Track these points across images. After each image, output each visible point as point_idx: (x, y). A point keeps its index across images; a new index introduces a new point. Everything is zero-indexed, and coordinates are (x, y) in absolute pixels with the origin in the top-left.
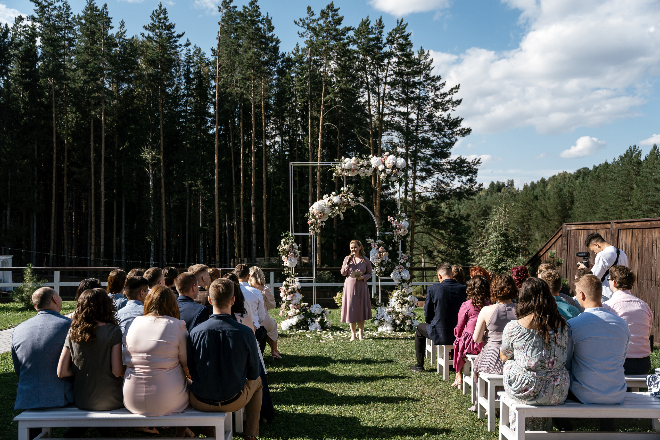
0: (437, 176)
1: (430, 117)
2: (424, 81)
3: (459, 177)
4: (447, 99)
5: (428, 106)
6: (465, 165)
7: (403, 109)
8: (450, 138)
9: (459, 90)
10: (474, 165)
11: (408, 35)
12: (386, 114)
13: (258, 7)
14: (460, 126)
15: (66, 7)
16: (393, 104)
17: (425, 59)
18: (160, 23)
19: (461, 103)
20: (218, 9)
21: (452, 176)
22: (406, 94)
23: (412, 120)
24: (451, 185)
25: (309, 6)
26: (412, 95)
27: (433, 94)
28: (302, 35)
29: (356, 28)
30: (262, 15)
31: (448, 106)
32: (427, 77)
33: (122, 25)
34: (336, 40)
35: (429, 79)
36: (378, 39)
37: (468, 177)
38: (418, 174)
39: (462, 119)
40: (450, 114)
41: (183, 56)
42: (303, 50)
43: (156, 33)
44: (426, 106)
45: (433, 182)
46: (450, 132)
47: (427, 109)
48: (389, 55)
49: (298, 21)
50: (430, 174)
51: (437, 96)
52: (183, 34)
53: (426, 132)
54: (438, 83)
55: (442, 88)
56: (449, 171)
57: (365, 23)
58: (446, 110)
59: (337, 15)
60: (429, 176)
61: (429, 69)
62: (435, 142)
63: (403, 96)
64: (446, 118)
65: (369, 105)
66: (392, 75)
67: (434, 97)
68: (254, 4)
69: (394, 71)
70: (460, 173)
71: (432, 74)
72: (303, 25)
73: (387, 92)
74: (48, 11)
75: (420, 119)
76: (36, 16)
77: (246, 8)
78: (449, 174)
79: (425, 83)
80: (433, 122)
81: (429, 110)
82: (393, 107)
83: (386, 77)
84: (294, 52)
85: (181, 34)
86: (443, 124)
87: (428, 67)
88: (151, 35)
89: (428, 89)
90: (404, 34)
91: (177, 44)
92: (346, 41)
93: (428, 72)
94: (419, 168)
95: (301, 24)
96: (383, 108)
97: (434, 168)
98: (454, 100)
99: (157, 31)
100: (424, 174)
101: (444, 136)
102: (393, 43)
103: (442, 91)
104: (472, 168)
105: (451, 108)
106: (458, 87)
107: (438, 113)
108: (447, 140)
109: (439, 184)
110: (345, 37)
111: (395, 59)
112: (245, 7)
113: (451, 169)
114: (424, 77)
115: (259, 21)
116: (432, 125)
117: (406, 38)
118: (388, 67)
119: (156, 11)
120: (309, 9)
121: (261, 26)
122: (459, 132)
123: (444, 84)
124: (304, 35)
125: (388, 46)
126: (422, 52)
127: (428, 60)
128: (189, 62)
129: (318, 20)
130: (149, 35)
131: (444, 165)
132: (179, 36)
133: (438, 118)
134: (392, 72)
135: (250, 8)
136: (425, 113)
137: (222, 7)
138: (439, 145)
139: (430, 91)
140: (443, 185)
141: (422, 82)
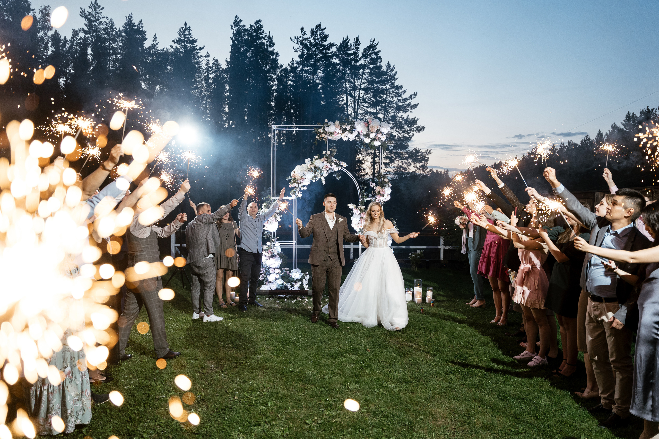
0: (397, 162)
1: (394, 117)
2: (390, 89)
3: (414, 164)
4: (407, 103)
5: (392, 109)
6: (420, 154)
7: (373, 110)
8: (408, 133)
9: (416, 96)
10: (427, 154)
11: (379, 52)
12: (360, 114)
13: (261, 26)
14: (417, 124)
15: (111, 24)
16: (366, 105)
17: (391, 72)
18: (185, 38)
19: (418, 107)
20: (231, 27)
21: (409, 163)
22: (376, 99)
24: (408, 170)
26: (380, 99)
27: (396, 99)
28: (296, 51)
29: (339, 45)
30: (265, 33)
32: (393, 86)
33: (155, 39)
34: (322, 53)
35: (394, 87)
36: (355, 53)
37: (421, 164)
38: (384, 161)
39: (418, 119)
40: (409, 115)
41: (204, 65)
42: (297, 62)
43: (182, 45)
45: (394, 167)
46: (409, 129)
48: (363, 67)
49: (293, 38)
50: (392, 160)
51: (399, 100)
52: (204, 47)
54: (400, 91)
56: (407, 158)
57: (345, 43)
58: (406, 112)
59: (323, 34)
60: (391, 162)
61: (394, 79)
62: (397, 136)
63: (373, 99)
64: (406, 118)
65: (347, 106)
66: (366, 83)
68: (258, 23)
69: (367, 80)
70: (416, 160)
71: (397, 83)
72: (298, 42)
73: (361, 96)
74: (95, 24)
75: (386, 119)
76: (86, 29)
77: (253, 26)
78: (407, 161)
79: (391, 90)
80: (396, 121)
82: (366, 108)
83: (361, 84)
84: (290, 64)
85: (202, 47)
86: (403, 122)
87: (393, 78)
88: (178, 47)
89: (392, 95)
90: (375, 51)
91: (199, 55)
92: (330, 54)
93: (393, 81)
94: (384, 156)
95: (296, 41)
96: (358, 109)
97: (396, 156)
98: (412, 104)
99: (183, 44)
100: (387, 161)
101: (404, 132)
102: (366, 58)
103: (403, 96)
104: (425, 157)
105: (410, 110)
106: (415, 94)
107: (400, 114)
108: (406, 135)
109: (399, 169)
110: (330, 52)
111: (367, 71)
112: (251, 26)
113: (408, 157)
114: (390, 86)
115: (262, 37)
116: (395, 123)
117: (377, 54)
118: (362, 76)
119: (182, 28)
120: (302, 29)
121: (264, 41)
122: (415, 129)
123: (405, 91)
124: (298, 50)
125: (363, 59)
126: (389, 66)
127: (393, 72)
128: (209, 70)
129: (309, 38)
130: (176, 46)
131: (403, 154)
132: (201, 49)
133: (400, 118)
134: (365, 81)
135: (256, 27)
136: (390, 113)
137: (233, 26)
138: (399, 139)
139: (394, 97)
140: (402, 170)
141: (388, 89)
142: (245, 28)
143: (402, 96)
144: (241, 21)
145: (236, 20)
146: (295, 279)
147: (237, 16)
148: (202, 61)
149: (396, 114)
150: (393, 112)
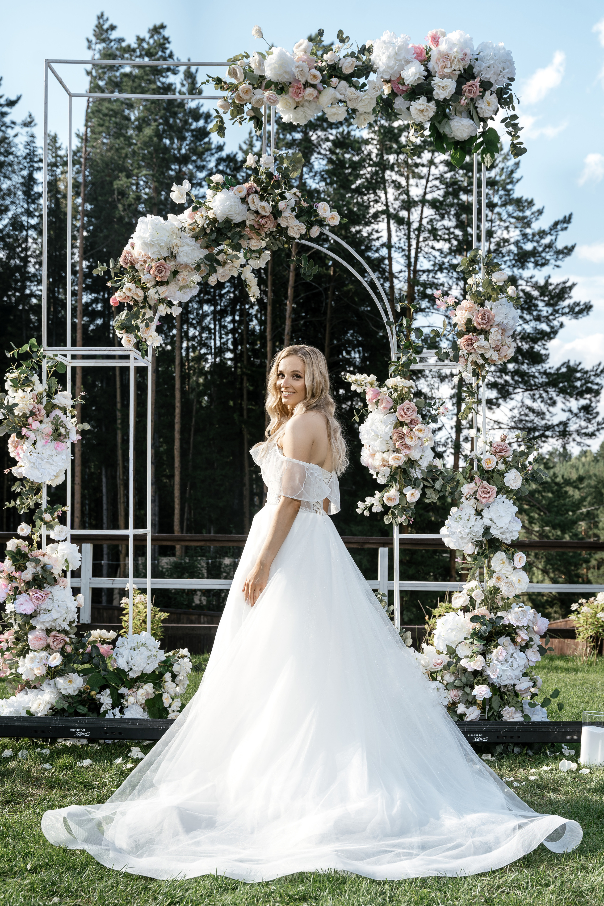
0: (520, 398)
3: (565, 400)
4: (547, 240)
5: (506, 258)
6: (579, 375)
7: (457, 260)
8: (549, 322)
9: (571, 225)
10: (597, 375)
13: (166, 39)
14: (571, 298)
16: (438, 246)
17: (503, 162)
19: (574, 253)
20: (86, 44)
21: (551, 398)
22: (464, 230)
24: (548, 416)
27: (517, 232)
30: (175, 58)
31: (548, 257)
32: (508, 199)
35: (512, 202)
37: (582, 402)
39: (574, 285)
41: (21, 147)
44: (503, 256)
45: (512, 409)
46: (550, 309)
47: (505, 262)
50: (506, 393)
51: (525, 236)
52: (19, 98)
54: (529, 212)
55: (537, 219)
56: (546, 387)
58: (543, 265)
60: (505, 398)
61: (512, 182)
63: (458, 232)
64: (542, 282)
66: (438, 188)
67: (519, 238)
68: (160, 33)
69: (441, 180)
70: (569, 391)
71: (518, 191)
77: (144, 39)
78: (544, 395)
81: (509, 263)
83: (425, 193)
85: (13, 98)
86: (536, 293)
87: (509, 178)
89: (507, 224)
91: (7, 120)
93: (510, 187)
96: (417, 256)
97: (517, 382)
98: (560, 246)
101: (538, 319)
103: (536, 226)
105: (553, 261)
107: (526, 270)
108: (543, 326)
109: (525, 414)
111: (441, 157)
112: (140, 40)
113: (549, 384)
114: (501, 198)
115: (169, 69)
121: (174, 80)
122: (567, 310)
123: (540, 212)
128: (32, 160)
131: (534, 377)
132: (11, 103)
133: (527, 282)
134: (437, 183)
135: (151, 41)
137: (94, 39)
138: (526, 336)
139: (511, 229)
140: (532, 416)
141: (497, 205)
142: (124, 44)
143: (533, 225)
144: (113, 28)
145: (99, 26)
146: (133, 675)
147: (102, 15)
148: (16, 135)
149: (517, 272)
150: (509, 266)
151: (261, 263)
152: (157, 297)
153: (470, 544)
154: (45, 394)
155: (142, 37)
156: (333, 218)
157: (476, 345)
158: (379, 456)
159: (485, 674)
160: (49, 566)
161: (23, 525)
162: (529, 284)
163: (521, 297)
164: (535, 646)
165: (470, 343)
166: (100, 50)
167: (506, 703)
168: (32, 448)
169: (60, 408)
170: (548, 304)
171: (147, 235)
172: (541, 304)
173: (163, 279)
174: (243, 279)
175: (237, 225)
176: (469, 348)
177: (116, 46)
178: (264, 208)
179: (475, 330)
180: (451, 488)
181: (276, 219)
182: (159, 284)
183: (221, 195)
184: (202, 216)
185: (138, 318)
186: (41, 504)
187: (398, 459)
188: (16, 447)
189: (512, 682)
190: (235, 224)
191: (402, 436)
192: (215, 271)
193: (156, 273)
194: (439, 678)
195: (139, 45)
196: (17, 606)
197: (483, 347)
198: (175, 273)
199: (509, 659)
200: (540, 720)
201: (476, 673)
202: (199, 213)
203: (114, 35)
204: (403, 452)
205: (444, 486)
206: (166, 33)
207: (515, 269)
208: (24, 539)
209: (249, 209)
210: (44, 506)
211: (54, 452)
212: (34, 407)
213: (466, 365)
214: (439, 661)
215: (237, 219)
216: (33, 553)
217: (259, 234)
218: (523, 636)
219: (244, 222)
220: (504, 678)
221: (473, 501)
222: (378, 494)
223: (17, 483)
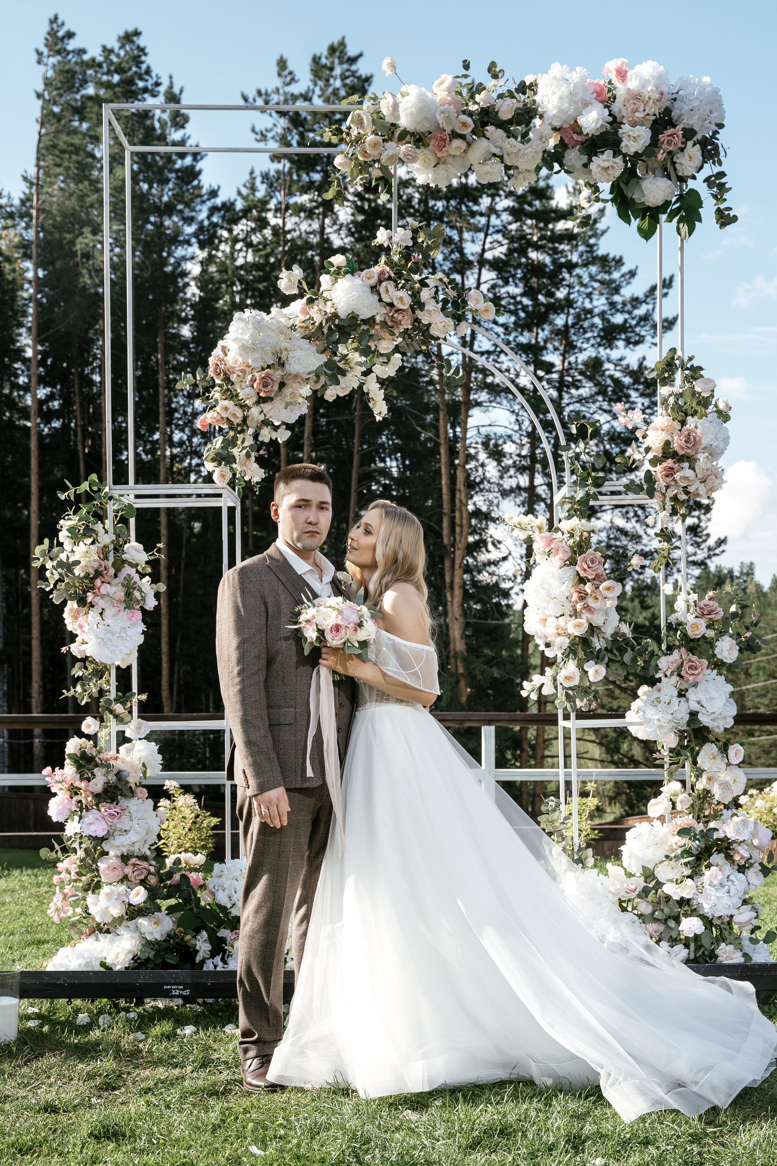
1: (595, 363)
2: (583, 265)
4: (640, 312)
5: (589, 335)
7: (525, 338)
9: (671, 291)
13: (142, 50)
16: (501, 320)
19: (677, 327)
20: (35, 57)
22: (534, 299)
23: (549, 367)
25: (282, 58)
26: (550, 302)
27: (603, 300)
30: (154, 76)
31: (643, 333)
32: (590, 257)
35: (595, 260)
40: (644, 358)
42: (268, 181)
44: (585, 332)
47: (588, 340)
51: (613, 305)
53: (580, 400)
54: (616, 275)
55: (628, 283)
58: (636, 343)
59: (354, 73)
61: (595, 235)
63: (526, 301)
64: (635, 366)
66: (500, 243)
67: (606, 308)
68: (133, 42)
69: (504, 233)
71: (604, 247)
72: (268, 107)
77: (112, 50)
79: (584, 272)
80: (603, 375)
81: (592, 341)
83: (484, 251)
84: (245, 191)
86: (627, 380)
89: (590, 290)
93: (592, 241)
95: (261, 104)
98: (658, 317)
103: (627, 292)
105: (648, 338)
106: (668, 284)
107: (615, 350)
111: (503, 203)
112: (107, 51)
114: (581, 256)
115: (146, 90)
116: (599, 385)
118: (488, 220)
121: (152, 105)
123: (632, 275)
124: (270, 135)
129: (308, 91)
133: (616, 365)
134: (499, 237)
135: (122, 53)
136: (581, 350)
137: (46, 53)
138: (615, 437)
139: (595, 297)
140: (624, 540)
141: (576, 265)
142: (86, 57)
143: (623, 291)
144: (71, 34)
145: (53, 33)
147: (56, 18)
149: (603, 352)
150: (593, 345)
151: (389, 371)
152: (262, 418)
153: (673, 735)
154: (112, 547)
155: (109, 47)
156: (486, 311)
157: (677, 476)
158: (552, 622)
159: (694, 902)
160: (125, 773)
161: (89, 720)
162: (618, 368)
163: (609, 386)
164: (757, 864)
165: (670, 473)
166: (54, 65)
167: (721, 939)
168: (99, 618)
169: (131, 565)
170: (642, 395)
171: (247, 337)
172: (633, 394)
173: (269, 395)
174: (366, 390)
175: (365, 322)
176: (668, 480)
177: (74, 59)
178: (401, 299)
179: (674, 455)
180: (644, 662)
181: (413, 312)
182: (261, 400)
183: (345, 283)
184: (320, 310)
185: (234, 445)
186: (109, 691)
187: (579, 625)
188: (75, 618)
189: (729, 913)
190: (362, 320)
191: (583, 596)
192: (338, 383)
193: (261, 387)
194: (630, 909)
195: (107, 58)
196: (84, 826)
197: (687, 478)
198: (282, 385)
199: (725, 883)
200: (763, 961)
201: (683, 902)
202: (315, 307)
203: (72, 45)
204: (583, 616)
205: (634, 660)
206: (141, 41)
207: (601, 349)
208: (88, 737)
209: (380, 300)
210: (113, 695)
211: (128, 623)
212: (100, 565)
213: (663, 502)
214: (633, 887)
215: (365, 314)
216: (101, 756)
217: (392, 334)
218: (741, 853)
219: (373, 318)
220: (719, 907)
221: (675, 678)
222: (549, 671)
223: (78, 665)
